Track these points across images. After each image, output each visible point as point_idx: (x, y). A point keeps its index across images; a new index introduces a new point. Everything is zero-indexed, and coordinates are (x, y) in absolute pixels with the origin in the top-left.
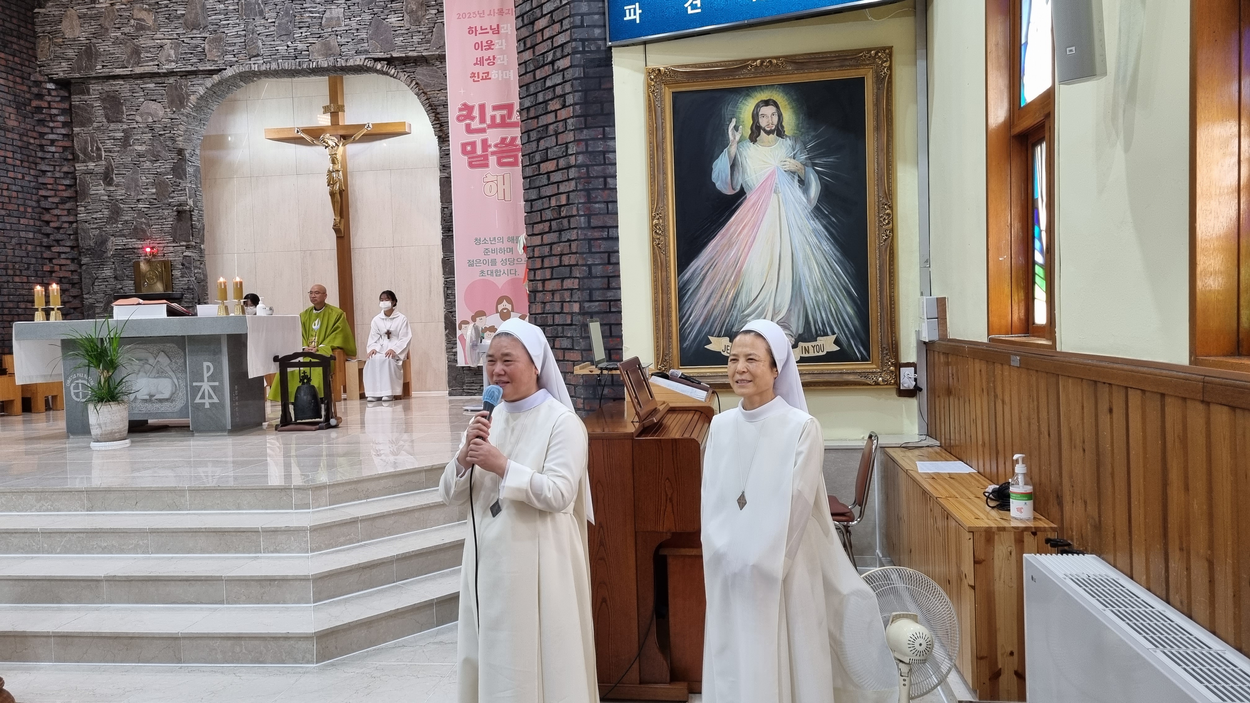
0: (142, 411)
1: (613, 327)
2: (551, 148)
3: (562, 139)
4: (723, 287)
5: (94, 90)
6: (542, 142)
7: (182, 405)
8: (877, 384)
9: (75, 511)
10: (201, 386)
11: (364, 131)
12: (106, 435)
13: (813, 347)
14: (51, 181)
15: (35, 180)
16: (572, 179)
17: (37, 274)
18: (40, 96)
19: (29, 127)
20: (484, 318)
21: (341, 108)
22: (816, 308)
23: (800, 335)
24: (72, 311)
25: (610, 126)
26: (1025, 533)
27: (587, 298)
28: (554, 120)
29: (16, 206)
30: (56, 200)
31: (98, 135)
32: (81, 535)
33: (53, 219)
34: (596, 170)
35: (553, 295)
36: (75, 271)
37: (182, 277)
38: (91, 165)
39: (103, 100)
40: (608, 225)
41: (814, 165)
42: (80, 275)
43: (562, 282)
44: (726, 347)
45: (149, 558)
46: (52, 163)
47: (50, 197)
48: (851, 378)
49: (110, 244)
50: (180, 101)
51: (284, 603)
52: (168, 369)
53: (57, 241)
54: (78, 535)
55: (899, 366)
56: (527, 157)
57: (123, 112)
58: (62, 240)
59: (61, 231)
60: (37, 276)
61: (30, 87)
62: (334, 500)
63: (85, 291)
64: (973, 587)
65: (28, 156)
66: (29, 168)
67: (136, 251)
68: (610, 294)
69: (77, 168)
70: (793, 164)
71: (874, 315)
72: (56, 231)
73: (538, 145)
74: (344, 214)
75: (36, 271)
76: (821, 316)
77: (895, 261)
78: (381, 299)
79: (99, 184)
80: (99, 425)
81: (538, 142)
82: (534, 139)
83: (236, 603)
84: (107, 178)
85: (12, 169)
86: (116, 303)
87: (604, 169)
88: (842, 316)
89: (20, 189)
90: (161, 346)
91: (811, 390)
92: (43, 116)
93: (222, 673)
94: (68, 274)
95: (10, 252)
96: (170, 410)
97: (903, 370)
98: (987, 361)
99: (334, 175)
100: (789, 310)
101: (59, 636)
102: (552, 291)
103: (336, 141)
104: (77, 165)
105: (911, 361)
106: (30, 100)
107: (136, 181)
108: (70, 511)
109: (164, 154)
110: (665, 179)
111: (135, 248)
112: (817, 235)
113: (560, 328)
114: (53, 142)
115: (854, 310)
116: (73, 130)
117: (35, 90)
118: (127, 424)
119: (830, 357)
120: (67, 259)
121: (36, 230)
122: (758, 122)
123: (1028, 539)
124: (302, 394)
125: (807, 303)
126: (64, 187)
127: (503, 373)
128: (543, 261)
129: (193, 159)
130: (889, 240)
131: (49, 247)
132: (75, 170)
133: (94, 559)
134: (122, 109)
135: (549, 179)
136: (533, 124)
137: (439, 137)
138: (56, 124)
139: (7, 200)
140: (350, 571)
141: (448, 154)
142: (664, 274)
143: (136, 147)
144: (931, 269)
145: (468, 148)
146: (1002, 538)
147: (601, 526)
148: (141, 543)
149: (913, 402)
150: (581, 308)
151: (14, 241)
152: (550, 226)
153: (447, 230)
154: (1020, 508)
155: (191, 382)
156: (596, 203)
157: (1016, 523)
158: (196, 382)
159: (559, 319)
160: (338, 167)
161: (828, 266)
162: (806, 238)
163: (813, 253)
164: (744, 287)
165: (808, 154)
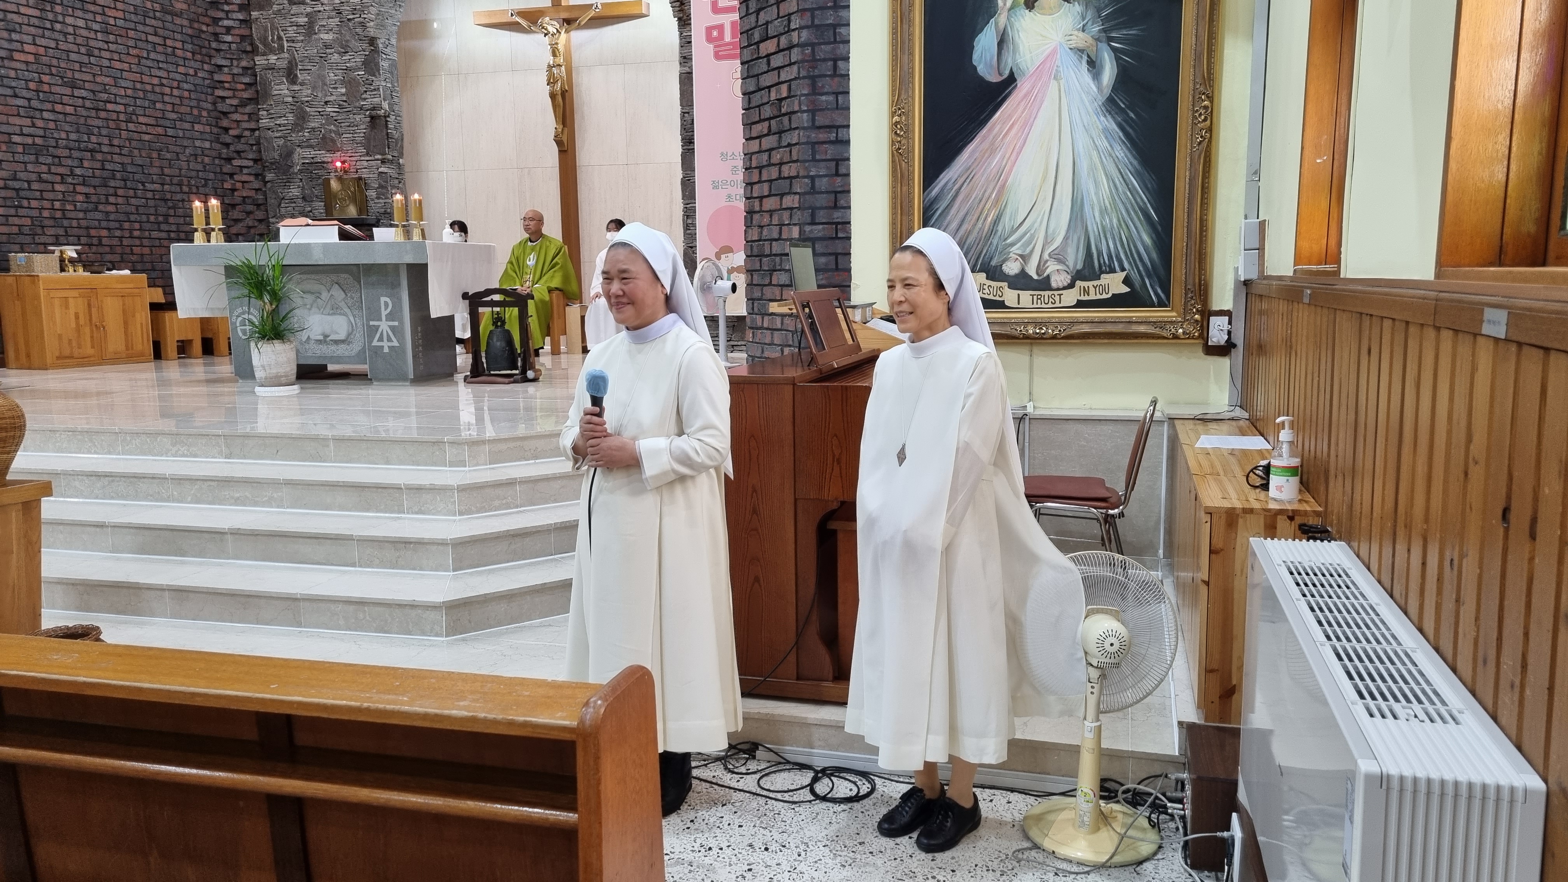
0: (314, 355)
1: (839, 257)
2: (771, 22)
3: (785, 8)
4: (981, 206)
6: (762, 14)
7: (360, 348)
8: (1176, 337)
9: (213, 457)
10: (379, 326)
11: (592, 14)
12: (272, 378)
13: (1095, 288)
14: (229, 78)
15: (210, 77)
16: (794, 63)
17: (216, 192)
19: (200, 10)
20: (730, 255)
22: (1102, 235)
23: (1078, 271)
26: (1279, 517)
27: (809, 220)
29: (189, 108)
30: (235, 102)
31: (279, 21)
32: (213, 483)
33: (232, 126)
34: (824, 51)
35: (771, 216)
36: (260, 189)
37: (378, 198)
38: (273, 58)
40: (838, 124)
41: (1110, 39)
42: (265, 193)
43: (781, 199)
45: (282, 513)
46: (228, 56)
47: (227, 98)
48: (1142, 329)
49: (296, 156)
51: (421, 569)
52: (342, 304)
53: (238, 152)
54: (208, 483)
55: (1207, 314)
56: (745, 35)
58: (243, 152)
59: (243, 140)
60: (216, 194)
62: (496, 458)
63: (271, 214)
64: (1207, 583)
65: (201, 47)
66: (203, 62)
67: (325, 165)
68: (837, 215)
69: (257, 63)
70: (1082, 39)
71: (1179, 246)
72: (236, 140)
73: (757, 18)
74: (568, 121)
75: (215, 189)
76: (1107, 246)
77: (1212, 172)
78: (608, 229)
79: (282, 83)
80: (263, 366)
81: (758, 14)
82: (753, 10)
83: (369, 567)
84: (291, 75)
85: (182, 63)
86: (282, 224)
87: (834, 49)
88: (1136, 247)
89: (193, 88)
90: (334, 277)
91: (1089, 344)
93: (345, 641)
94: (252, 193)
95: (184, 165)
96: (347, 354)
97: (1213, 319)
98: (1288, 300)
99: (555, 70)
100: (1066, 238)
101: (174, 590)
102: (770, 211)
103: (558, 26)
104: (256, 58)
105: (1226, 309)
107: (322, 78)
108: (207, 457)
109: (354, 44)
110: (912, 61)
111: (324, 162)
112: (1109, 136)
113: (778, 259)
114: (228, 29)
115: (1152, 238)
116: (250, 15)
118: (295, 368)
119: (1117, 301)
120: (250, 174)
121: (213, 139)
123: (1283, 521)
124: (495, 340)
125: (1090, 228)
126: (243, 86)
127: (621, 293)
128: (760, 173)
129: (388, 51)
130: (1205, 144)
131: (229, 160)
132: (255, 65)
135: (769, 63)
137: (680, 19)
138: (231, 7)
139: (177, 101)
140: (497, 537)
141: (690, 42)
142: (905, 188)
143: (322, 36)
144: (1260, 184)
145: (715, 33)
146: (1248, 522)
147: (754, 491)
148: (275, 495)
149: (1224, 363)
150: (801, 232)
151: (188, 151)
152: (770, 126)
153: (688, 141)
154: (1282, 486)
155: (368, 320)
156: (822, 94)
157: (1273, 506)
158: (373, 320)
159: (776, 248)
160: (560, 60)
161: (1121, 179)
162: (1094, 141)
163: (1102, 162)
164: (1009, 206)
165: (1103, 25)
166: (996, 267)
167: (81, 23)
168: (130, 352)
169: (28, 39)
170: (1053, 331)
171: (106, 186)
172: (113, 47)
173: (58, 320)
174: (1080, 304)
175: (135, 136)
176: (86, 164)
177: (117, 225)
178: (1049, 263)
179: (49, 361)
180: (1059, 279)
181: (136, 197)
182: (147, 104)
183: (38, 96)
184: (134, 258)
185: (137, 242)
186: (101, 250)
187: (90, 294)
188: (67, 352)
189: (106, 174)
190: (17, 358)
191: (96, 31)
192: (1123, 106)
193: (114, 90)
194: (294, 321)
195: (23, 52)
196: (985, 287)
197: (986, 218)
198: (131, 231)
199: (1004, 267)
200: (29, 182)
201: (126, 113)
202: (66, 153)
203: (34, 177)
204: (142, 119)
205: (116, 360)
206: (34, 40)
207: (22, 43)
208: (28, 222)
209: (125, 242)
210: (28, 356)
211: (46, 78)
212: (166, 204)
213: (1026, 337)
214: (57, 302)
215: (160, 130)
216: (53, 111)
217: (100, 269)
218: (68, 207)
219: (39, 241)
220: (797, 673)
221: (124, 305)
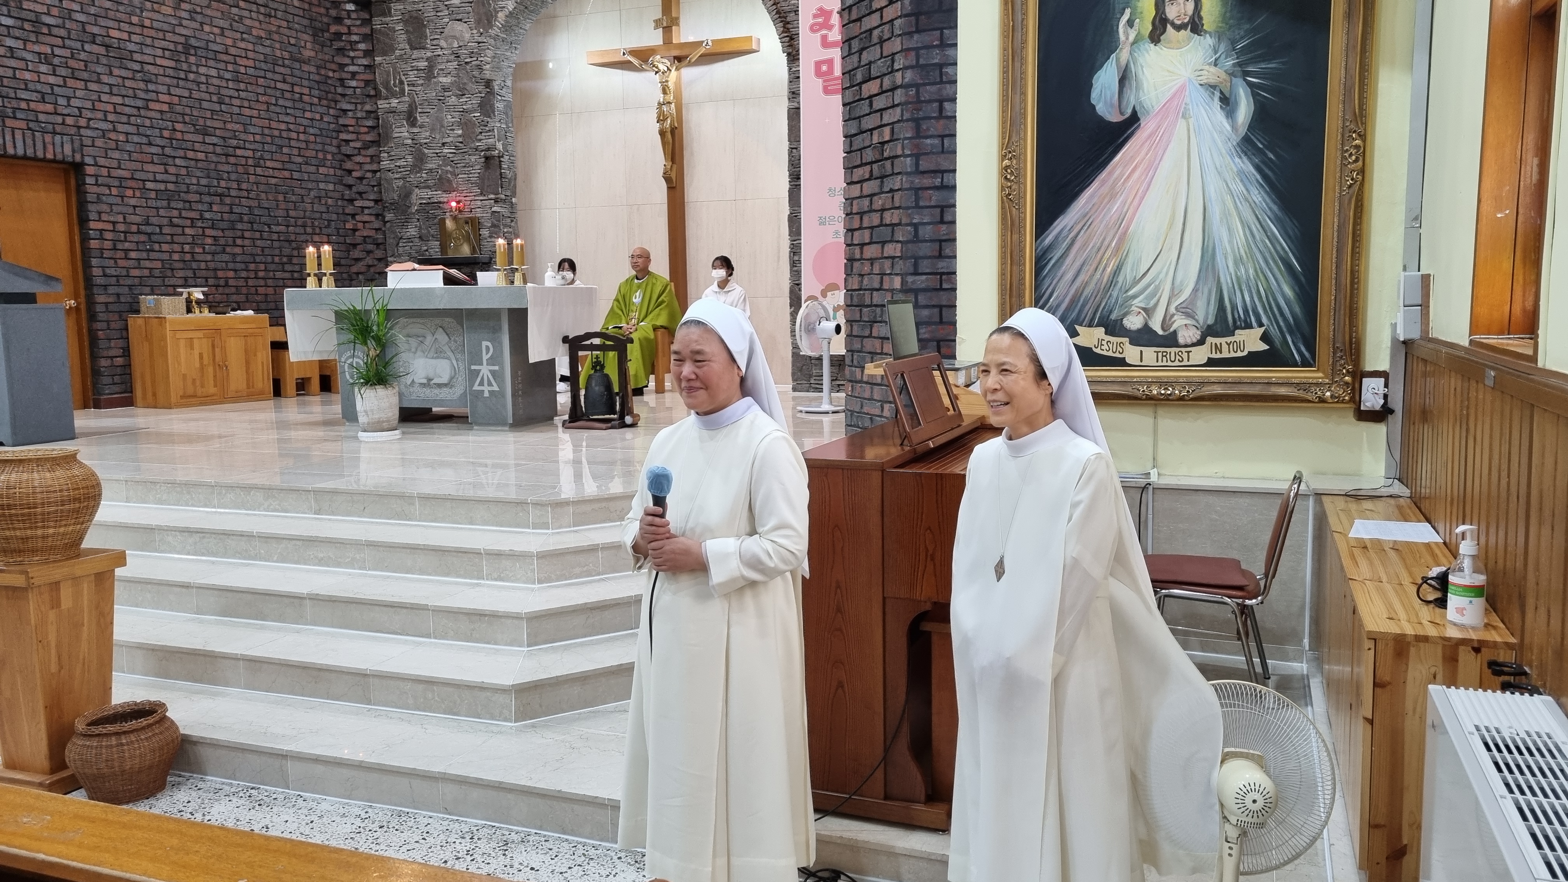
0: (418, 398)
1: (944, 309)
2: (875, 62)
3: (889, 48)
4: (1099, 256)
5: (396, 10)
6: (865, 53)
7: (462, 392)
8: (1322, 400)
9: (301, 513)
10: (480, 370)
11: (702, 51)
12: (373, 423)
13: (1229, 345)
14: (352, 122)
15: (335, 121)
16: (897, 105)
17: (338, 232)
18: (338, 20)
19: (327, 57)
21: (675, 21)
22: (1236, 287)
23: (1209, 327)
24: (377, 276)
25: (950, 28)
26: (1461, 648)
27: (912, 270)
28: (879, 22)
29: (314, 152)
30: (358, 145)
31: (401, 65)
32: (298, 543)
33: (355, 168)
34: (929, 92)
35: (872, 264)
36: (380, 229)
37: (490, 237)
38: (394, 102)
39: (405, 22)
40: (943, 168)
41: (1246, 74)
42: (384, 233)
43: (883, 247)
44: (1100, 341)
45: (365, 576)
46: (353, 101)
47: (351, 141)
48: (1283, 391)
49: (414, 197)
50: (488, 20)
51: (496, 644)
52: (446, 348)
53: (360, 193)
54: (294, 542)
55: (1359, 375)
56: (847, 75)
57: (426, 36)
58: (364, 193)
59: (365, 182)
60: (338, 235)
61: (327, 9)
62: (581, 520)
63: (390, 253)
64: (1371, 722)
65: (327, 93)
66: (329, 107)
67: (441, 205)
68: (942, 265)
69: (380, 106)
70: (1213, 74)
71: (1326, 299)
72: (358, 181)
73: (860, 58)
74: (677, 158)
75: (338, 229)
76: (1242, 299)
77: (1365, 218)
78: (714, 267)
79: (403, 126)
80: (366, 412)
81: (861, 54)
82: (856, 50)
83: (444, 639)
84: (411, 118)
85: (309, 109)
86: (390, 268)
87: (940, 90)
88: (1275, 300)
89: (319, 133)
90: (438, 321)
91: (1222, 406)
92: (342, 44)
93: (409, 722)
94: (372, 233)
95: (309, 207)
96: (450, 397)
97: (1365, 381)
98: (1463, 376)
99: (665, 108)
100: (1195, 290)
101: (249, 660)
102: (871, 259)
103: (668, 64)
104: (379, 102)
105: (1381, 369)
106: (329, 25)
107: (440, 120)
109: (471, 86)
110: (1024, 101)
111: (440, 203)
112: (1245, 180)
113: (878, 310)
114: (354, 75)
115: (1294, 291)
116: (374, 60)
117: (333, 12)
118: (397, 413)
119: (1253, 360)
120: (371, 215)
121: (336, 181)
122: (1164, 12)
123: (1466, 657)
125: (1222, 280)
126: (366, 130)
127: (693, 377)
128: (861, 219)
129: (503, 92)
130: (1356, 187)
131: (351, 201)
132: (378, 108)
133: (308, 571)
134: (425, 32)
135: (871, 105)
136: (855, 29)
137: (789, 54)
138: (356, 53)
139: (303, 145)
140: (574, 611)
141: (799, 77)
142: (1015, 237)
143: (441, 79)
144: (1421, 231)
145: (824, 68)
146: (1422, 651)
147: (838, 587)
148: (358, 556)
149: (1380, 430)
150: (903, 283)
151: (312, 193)
152: (871, 171)
153: (795, 177)
154: (1464, 609)
155: (470, 364)
156: (927, 137)
157: (1453, 633)
158: (475, 365)
159: (877, 298)
160: (671, 98)
161: (1259, 226)
162: (1228, 186)
163: (1236, 208)
164: (1131, 255)
165: (1237, 58)
166: (1116, 321)
167: (213, 72)
168: (251, 390)
169: (162, 89)
170: (1180, 392)
171: (234, 229)
172: (243, 95)
173: (183, 360)
174: (1211, 363)
175: (263, 180)
176: (215, 208)
177: (243, 266)
178: (1175, 317)
179: (173, 400)
180: (1188, 335)
181: (262, 239)
182: (274, 148)
183: (172, 144)
184: (259, 298)
185: (262, 283)
186: (227, 291)
187: (215, 334)
188: (190, 391)
189: (234, 217)
190: (144, 397)
191: (228, 80)
192: (1261, 146)
193: (243, 136)
194: (399, 366)
195: (158, 101)
196: (1103, 343)
197: (1104, 269)
198: (256, 271)
199: (1125, 322)
200: (160, 227)
201: (254, 158)
202: (196, 197)
203: (165, 221)
204: (269, 164)
205: (237, 398)
206: (169, 90)
207: (157, 93)
208: (159, 264)
209: (251, 283)
210: (154, 395)
211: (179, 126)
212: (290, 244)
213: (1150, 398)
214: (182, 343)
215: (287, 174)
216: (185, 158)
217: (224, 309)
218: (197, 250)
219: (169, 284)
220: (885, 791)
221: (246, 344)
